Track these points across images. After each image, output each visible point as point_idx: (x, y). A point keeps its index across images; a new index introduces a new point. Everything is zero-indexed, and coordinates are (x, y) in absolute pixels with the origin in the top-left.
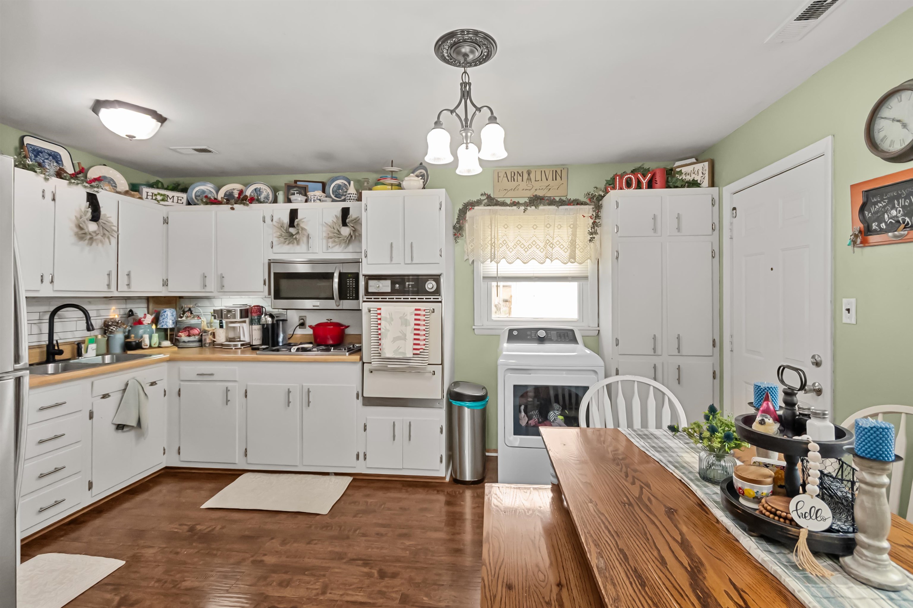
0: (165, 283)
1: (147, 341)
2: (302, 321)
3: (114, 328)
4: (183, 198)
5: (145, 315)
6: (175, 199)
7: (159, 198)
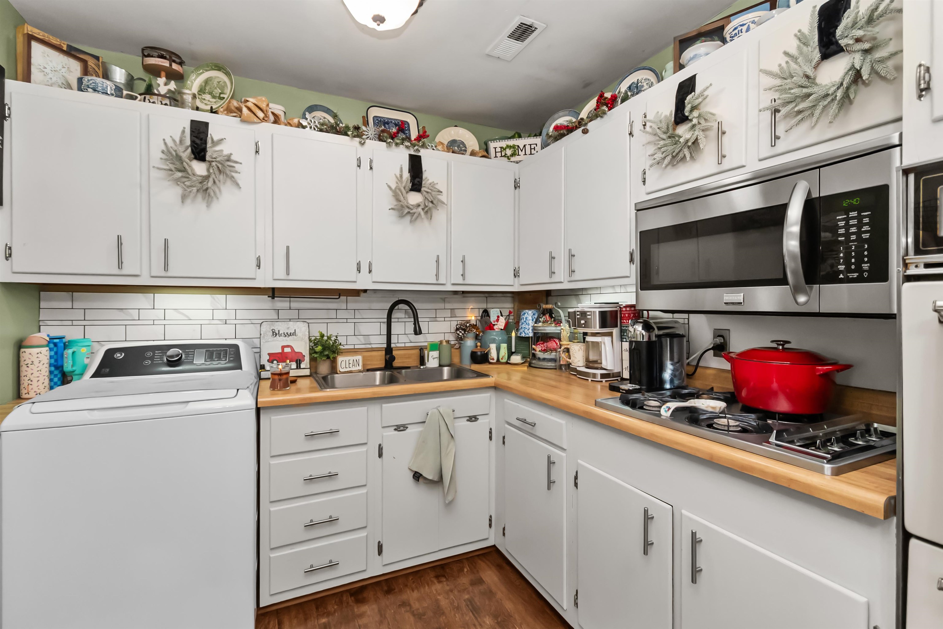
0: (516, 274)
1: (493, 354)
2: (719, 340)
3: (460, 332)
4: (536, 144)
5: (498, 317)
6: (528, 148)
7: (509, 152)
